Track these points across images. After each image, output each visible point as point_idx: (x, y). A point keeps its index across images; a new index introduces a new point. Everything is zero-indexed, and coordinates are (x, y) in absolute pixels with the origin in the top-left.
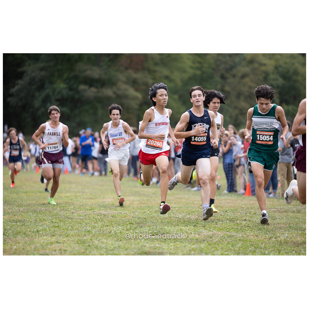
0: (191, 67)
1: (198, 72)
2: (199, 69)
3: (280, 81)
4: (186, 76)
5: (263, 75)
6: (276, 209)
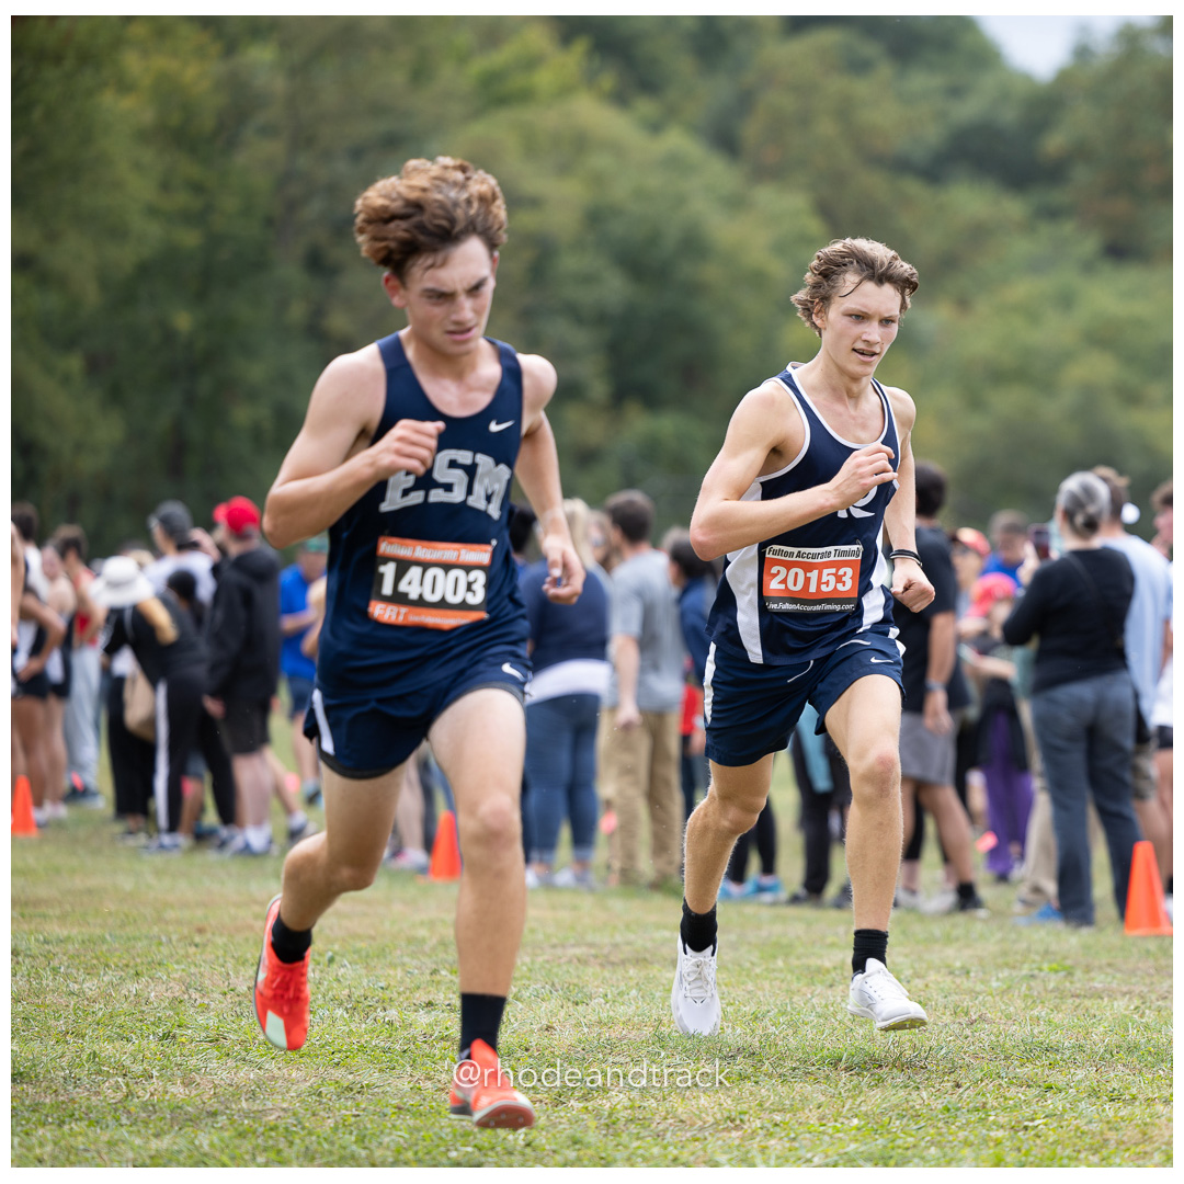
0: (152, 211)
1: (190, 239)
2: (189, 218)
3: (614, 289)
4: (125, 257)
5: (528, 254)
6: (591, 945)
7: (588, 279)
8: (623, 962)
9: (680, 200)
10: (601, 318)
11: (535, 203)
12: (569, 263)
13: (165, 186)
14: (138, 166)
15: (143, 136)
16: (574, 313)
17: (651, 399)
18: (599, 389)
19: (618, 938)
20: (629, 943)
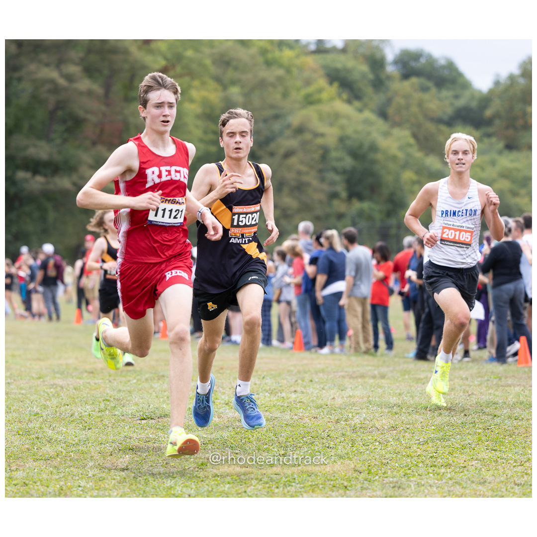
3: (348, 162)
5: (321, 152)
6: (346, 372)
7: (340, 159)
8: (356, 377)
9: (369, 134)
10: (344, 172)
11: (322, 135)
12: (334, 154)
13: (205, 133)
14: (197, 127)
15: (198, 117)
16: (335, 170)
17: (360, 197)
18: (344, 194)
19: (355, 369)
20: (358, 371)
